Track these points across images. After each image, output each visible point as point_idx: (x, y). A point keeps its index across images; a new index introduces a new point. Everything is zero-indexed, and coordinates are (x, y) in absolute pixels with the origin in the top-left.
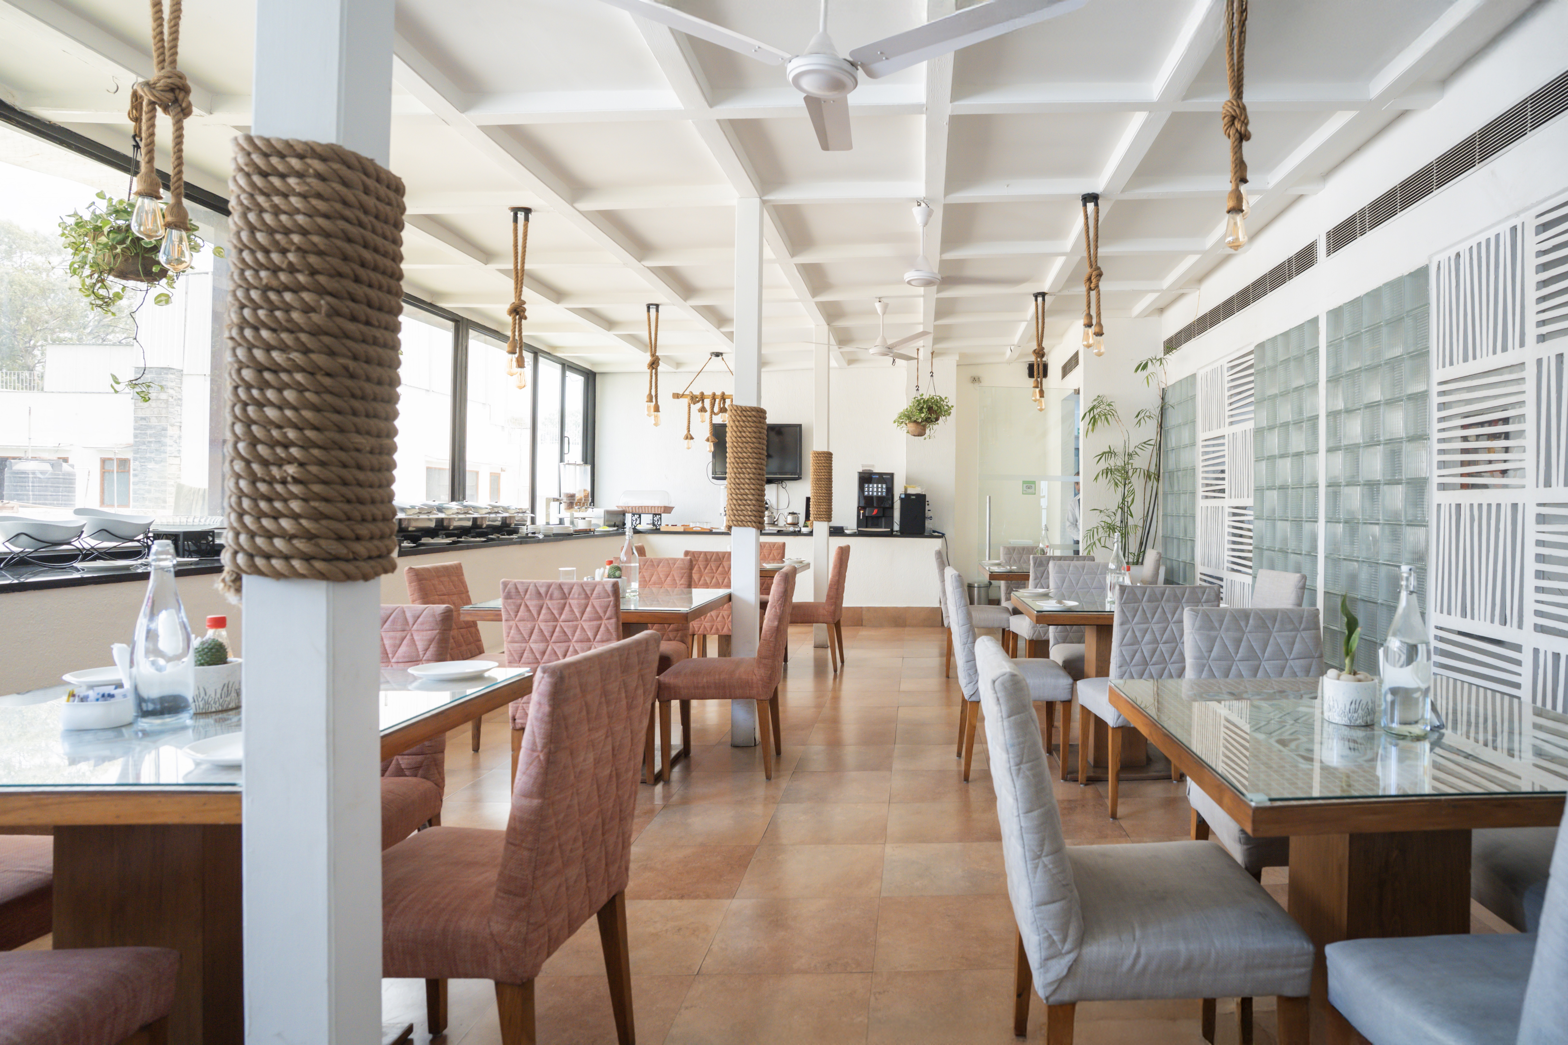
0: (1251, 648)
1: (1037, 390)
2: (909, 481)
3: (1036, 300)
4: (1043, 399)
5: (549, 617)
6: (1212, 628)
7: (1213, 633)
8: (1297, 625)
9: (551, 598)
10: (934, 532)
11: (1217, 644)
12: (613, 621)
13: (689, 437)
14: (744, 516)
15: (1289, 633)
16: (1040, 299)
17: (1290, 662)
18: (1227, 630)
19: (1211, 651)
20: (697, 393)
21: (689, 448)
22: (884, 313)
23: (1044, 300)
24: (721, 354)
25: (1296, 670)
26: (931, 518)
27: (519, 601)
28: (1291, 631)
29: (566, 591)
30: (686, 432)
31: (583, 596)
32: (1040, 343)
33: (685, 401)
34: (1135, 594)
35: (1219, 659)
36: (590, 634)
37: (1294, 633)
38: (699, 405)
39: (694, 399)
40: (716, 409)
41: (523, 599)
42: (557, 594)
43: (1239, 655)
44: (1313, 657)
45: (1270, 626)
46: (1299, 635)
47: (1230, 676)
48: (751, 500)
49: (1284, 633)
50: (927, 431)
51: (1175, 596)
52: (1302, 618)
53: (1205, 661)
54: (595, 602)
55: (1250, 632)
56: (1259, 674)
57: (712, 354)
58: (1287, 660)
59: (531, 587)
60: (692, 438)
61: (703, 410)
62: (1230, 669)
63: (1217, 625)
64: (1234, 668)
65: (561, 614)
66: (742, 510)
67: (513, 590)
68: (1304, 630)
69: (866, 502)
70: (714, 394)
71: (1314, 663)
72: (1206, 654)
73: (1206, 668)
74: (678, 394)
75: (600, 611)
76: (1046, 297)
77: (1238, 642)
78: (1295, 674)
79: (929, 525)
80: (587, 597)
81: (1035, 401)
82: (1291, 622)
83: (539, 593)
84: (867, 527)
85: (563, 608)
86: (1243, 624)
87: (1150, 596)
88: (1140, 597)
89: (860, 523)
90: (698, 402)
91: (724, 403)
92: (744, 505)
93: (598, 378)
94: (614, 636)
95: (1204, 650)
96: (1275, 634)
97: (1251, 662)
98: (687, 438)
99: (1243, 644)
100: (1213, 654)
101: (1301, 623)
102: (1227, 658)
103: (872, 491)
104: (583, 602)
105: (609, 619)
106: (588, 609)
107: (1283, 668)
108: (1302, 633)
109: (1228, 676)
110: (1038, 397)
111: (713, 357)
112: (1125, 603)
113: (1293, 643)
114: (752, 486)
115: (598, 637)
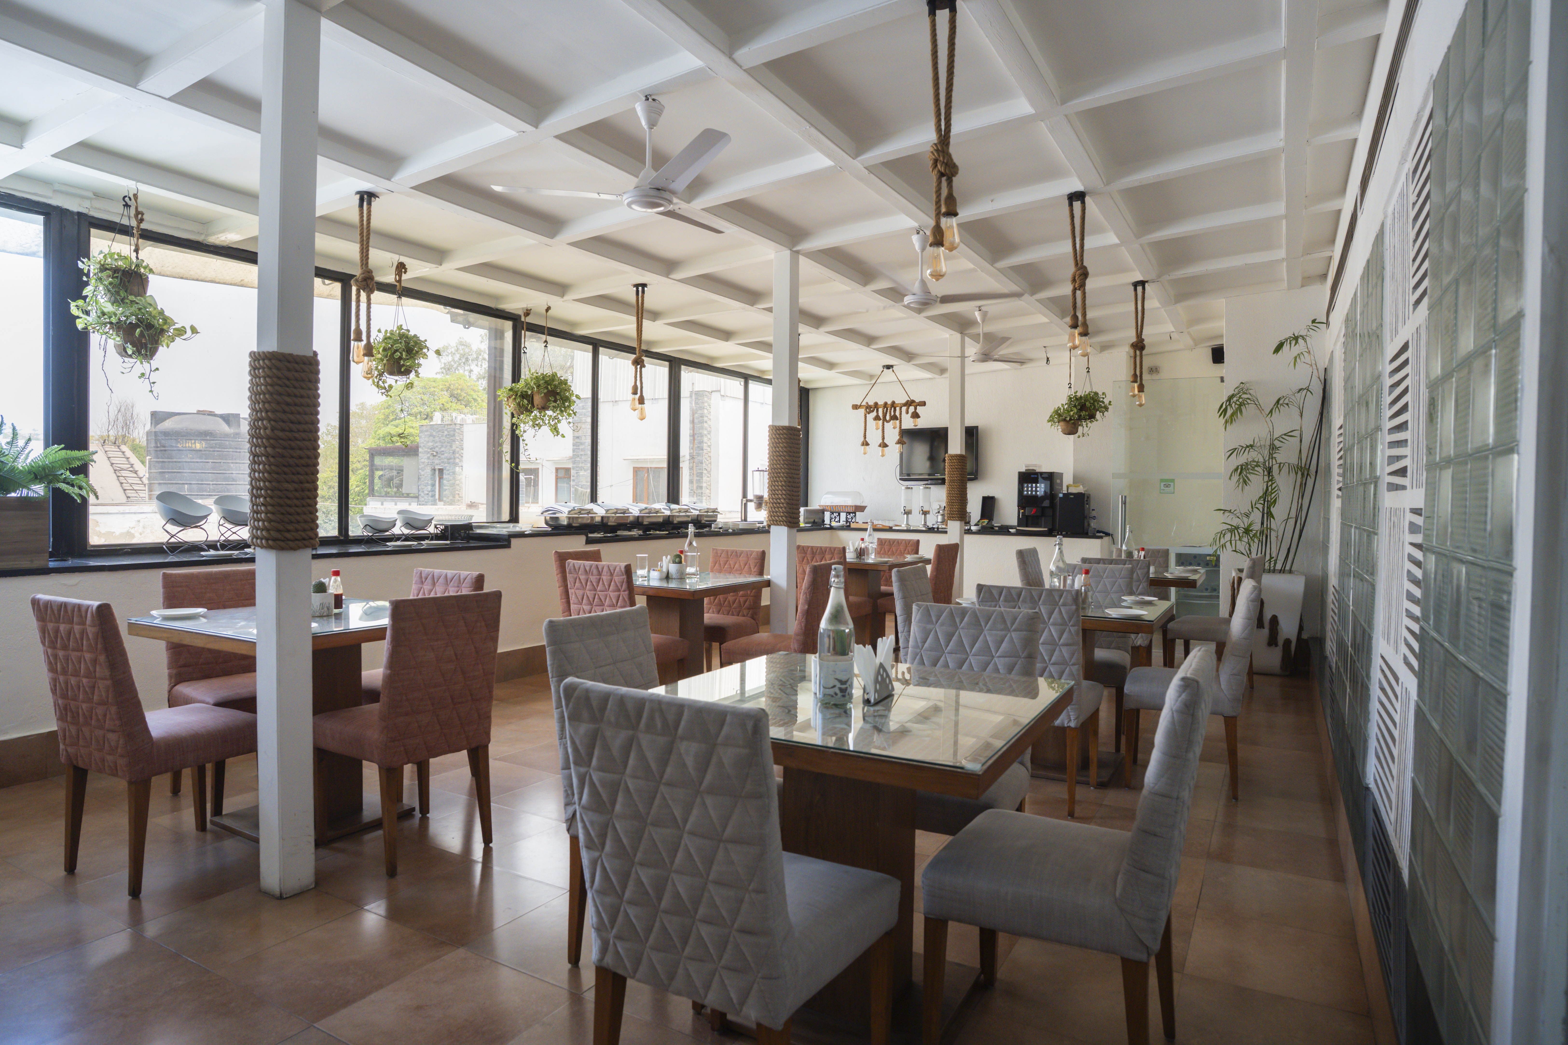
0: (961, 643)
1: (1136, 385)
2: (1077, 480)
3: (1135, 290)
4: (1143, 395)
5: (591, 588)
6: (930, 621)
7: (930, 626)
8: (1009, 625)
9: (592, 575)
10: (1099, 532)
11: (931, 636)
12: (627, 593)
13: (866, 444)
14: (778, 517)
15: (998, 632)
16: (1140, 289)
17: (996, 659)
18: (942, 624)
19: (924, 642)
20: (871, 403)
21: (865, 453)
22: (983, 321)
23: (1144, 289)
24: (892, 366)
25: (999, 667)
26: (1094, 518)
27: (576, 576)
28: (1002, 630)
29: (600, 569)
30: (862, 439)
31: (609, 574)
32: (1139, 335)
33: (862, 411)
34: (991, 593)
35: (931, 649)
36: (614, 601)
37: (1004, 633)
38: (874, 414)
39: (869, 409)
40: (888, 418)
41: (578, 574)
42: (595, 572)
43: (948, 648)
44: (1020, 657)
45: (983, 624)
46: (1009, 635)
47: (938, 665)
48: (783, 504)
49: (994, 632)
50: (1080, 428)
51: (1032, 597)
52: (1016, 619)
53: (919, 650)
54: (616, 578)
55: (962, 628)
56: (964, 668)
57: (884, 367)
58: (993, 657)
59: (582, 567)
60: (867, 444)
61: (877, 418)
62: (938, 660)
63: (934, 619)
64: (942, 659)
65: (598, 586)
66: (776, 512)
67: (572, 568)
68: (1015, 630)
69: (1024, 501)
70: (886, 404)
71: (1019, 662)
72: (920, 645)
73: (918, 657)
74: (857, 405)
75: (619, 585)
76: (1146, 285)
77: (949, 637)
78: (997, 670)
79: (1093, 524)
80: (612, 575)
81: (1134, 396)
82: (1004, 622)
83: (586, 570)
84: (1027, 526)
85: (599, 582)
86: (958, 620)
87: (1006, 596)
88: (997, 597)
89: (1021, 522)
90: (873, 411)
91: (895, 411)
92: (778, 508)
93: (811, 393)
94: (628, 603)
95: (919, 640)
96: (986, 632)
97: (958, 656)
98: (863, 445)
99: (954, 638)
100: (927, 645)
101: (1013, 624)
102: (938, 649)
103: (1032, 491)
104: (609, 578)
105: (624, 591)
106: (612, 583)
107: (987, 664)
108: (1012, 633)
109: (935, 666)
110: (1136, 392)
111: (885, 370)
112: (982, 601)
113: (1002, 642)
114: (784, 492)
115: (619, 604)
